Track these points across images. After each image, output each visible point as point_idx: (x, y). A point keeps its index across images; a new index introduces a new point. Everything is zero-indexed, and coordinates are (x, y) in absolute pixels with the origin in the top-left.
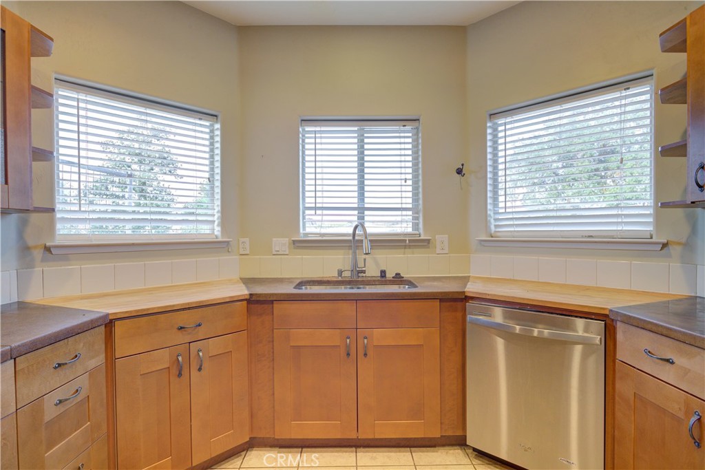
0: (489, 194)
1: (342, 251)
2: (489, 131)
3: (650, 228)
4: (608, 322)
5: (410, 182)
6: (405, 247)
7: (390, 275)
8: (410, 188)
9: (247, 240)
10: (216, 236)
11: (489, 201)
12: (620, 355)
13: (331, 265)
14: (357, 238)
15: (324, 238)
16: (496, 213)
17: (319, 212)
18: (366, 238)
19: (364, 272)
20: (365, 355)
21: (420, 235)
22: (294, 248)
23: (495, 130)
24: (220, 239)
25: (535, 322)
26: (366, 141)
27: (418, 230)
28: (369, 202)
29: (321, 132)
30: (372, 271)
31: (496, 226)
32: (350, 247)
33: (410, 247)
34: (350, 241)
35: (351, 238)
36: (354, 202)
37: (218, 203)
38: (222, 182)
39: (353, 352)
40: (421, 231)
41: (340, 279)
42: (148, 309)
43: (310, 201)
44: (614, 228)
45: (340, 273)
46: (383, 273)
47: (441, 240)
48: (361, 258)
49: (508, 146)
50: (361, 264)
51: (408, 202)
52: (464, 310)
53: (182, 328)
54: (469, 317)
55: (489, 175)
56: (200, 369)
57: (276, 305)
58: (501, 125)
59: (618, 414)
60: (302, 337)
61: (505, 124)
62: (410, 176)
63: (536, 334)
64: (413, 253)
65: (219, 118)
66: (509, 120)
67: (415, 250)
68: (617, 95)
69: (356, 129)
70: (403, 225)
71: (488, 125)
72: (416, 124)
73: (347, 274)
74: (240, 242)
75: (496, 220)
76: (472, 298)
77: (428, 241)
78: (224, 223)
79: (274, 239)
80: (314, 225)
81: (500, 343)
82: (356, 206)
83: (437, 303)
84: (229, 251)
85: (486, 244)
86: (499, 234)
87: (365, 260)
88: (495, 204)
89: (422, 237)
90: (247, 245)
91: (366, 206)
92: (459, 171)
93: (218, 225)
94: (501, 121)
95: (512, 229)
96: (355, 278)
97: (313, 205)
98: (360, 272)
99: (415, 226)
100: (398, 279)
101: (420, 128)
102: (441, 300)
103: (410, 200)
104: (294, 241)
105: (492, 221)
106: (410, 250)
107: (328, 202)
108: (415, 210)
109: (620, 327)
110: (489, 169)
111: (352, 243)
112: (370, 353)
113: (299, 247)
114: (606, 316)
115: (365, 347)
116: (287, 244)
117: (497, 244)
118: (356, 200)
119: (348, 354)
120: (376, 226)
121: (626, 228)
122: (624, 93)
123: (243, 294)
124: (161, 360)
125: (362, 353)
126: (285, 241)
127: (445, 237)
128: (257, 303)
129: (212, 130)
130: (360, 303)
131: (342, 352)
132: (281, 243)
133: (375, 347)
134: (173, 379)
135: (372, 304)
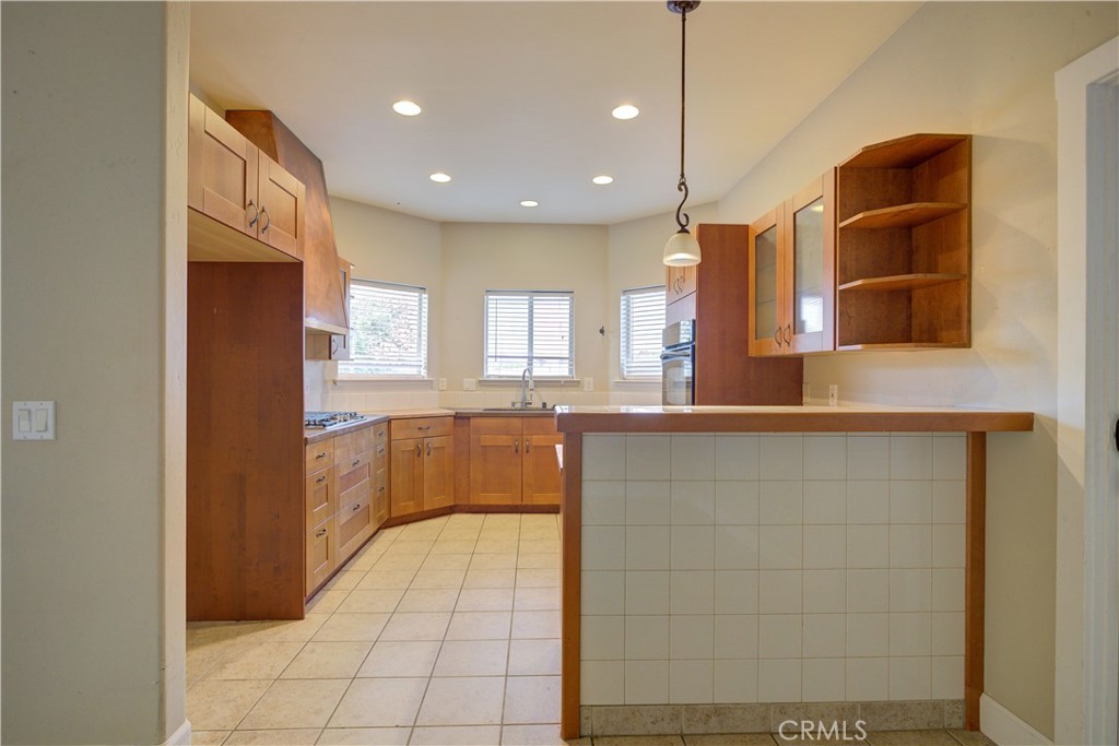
0: (623, 349)
1: (515, 389)
2: (622, 303)
5: (567, 338)
6: (562, 386)
7: (547, 406)
8: (567, 343)
9: (445, 380)
10: (422, 376)
11: (623, 354)
13: (505, 400)
14: (525, 379)
15: (502, 379)
16: (627, 363)
17: (498, 359)
18: (532, 379)
19: (530, 404)
20: (528, 451)
21: (573, 378)
22: (481, 387)
23: (627, 303)
24: (426, 378)
26: (535, 306)
27: (572, 373)
28: (536, 352)
29: (501, 299)
30: (537, 404)
31: (627, 372)
32: (521, 386)
33: (565, 386)
35: (521, 379)
36: (525, 352)
37: (424, 352)
38: (428, 338)
39: (520, 450)
40: (574, 374)
41: (513, 408)
43: (491, 351)
45: (513, 404)
46: (544, 404)
47: (588, 381)
48: (528, 393)
49: (636, 314)
50: (528, 398)
51: (566, 353)
53: (420, 428)
55: (623, 335)
56: (428, 455)
57: (472, 420)
60: (487, 440)
61: (635, 299)
62: (567, 334)
64: (567, 391)
65: (427, 291)
66: (637, 296)
67: (569, 388)
69: (527, 298)
70: (561, 370)
71: (622, 298)
72: (572, 295)
73: (518, 406)
74: (441, 381)
75: (627, 367)
77: (578, 382)
78: (429, 367)
79: (465, 379)
80: (493, 369)
82: (527, 355)
84: (432, 388)
85: (621, 385)
86: (629, 378)
87: (531, 395)
88: (627, 356)
90: (446, 384)
91: (534, 355)
92: (602, 331)
93: (424, 369)
94: (632, 296)
95: (637, 374)
96: (522, 407)
97: (495, 354)
98: (527, 403)
99: (570, 371)
101: (575, 298)
104: (480, 381)
105: (624, 368)
106: (565, 389)
107: (506, 352)
108: (570, 359)
110: (623, 330)
111: (521, 383)
112: (531, 450)
113: (484, 386)
115: (528, 447)
116: (475, 383)
117: (628, 384)
118: (527, 351)
119: (517, 451)
120: (541, 371)
123: (452, 412)
124: (410, 445)
125: (525, 451)
126: (474, 380)
127: (591, 379)
128: (460, 418)
129: (420, 300)
130: (525, 420)
131: (513, 450)
132: (470, 382)
133: (535, 447)
134: (416, 457)
135: (532, 420)
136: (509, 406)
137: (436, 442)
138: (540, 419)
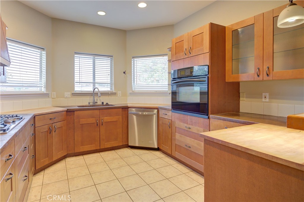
0: (132, 80)
1: (89, 96)
3: (167, 90)
4: (158, 109)
5: (110, 75)
6: (109, 95)
7: (105, 104)
8: (110, 77)
9: (55, 93)
10: (43, 91)
11: (132, 82)
12: (160, 116)
13: (85, 102)
14: (94, 92)
15: (83, 92)
16: (134, 85)
17: (81, 84)
18: (99, 92)
19: (97, 103)
20: (102, 125)
21: (113, 91)
22: (73, 96)
23: (134, 61)
24: (45, 93)
25: (144, 111)
26: (96, 61)
27: (112, 90)
28: (96, 81)
29: (81, 57)
30: (99, 103)
31: (134, 89)
32: (92, 95)
33: (110, 95)
34: (92, 93)
35: (93, 92)
36: (92, 81)
37: (44, 80)
38: (46, 73)
39: (99, 124)
40: (113, 90)
41: (89, 105)
42: (43, 113)
43: (77, 79)
44: (161, 89)
45: (89, 103)
46: (103, 103)
47: (119, 93)
48: (96, 98)
49: (137, 66)
50: (96, 100)
51: (109, 81)
52: (128, 111)
53: (51, 119)
54: (129, 112)
55: (132, 74)
56: (55, 132)
57: (75, 112)
58: (136, 60)
59: (160, 128)
60: (83, 121)
61: (137, 60)
62: (109, 73)
63: (144, 114)
64: (111, 97)
65: (45, 50)
66: (137, 59)
67: (112, 96)
68: (161, 57)
69: (92, 57)
70: (107, 89)
71: (132, 60)
72: (112, 57)
73: (91, 104)
74: (52, 94)
75: (134, 87)
76: (130, 107)
77: (116, 93)
78: (47, 86)
79: (65, 93)
80: (78, 88)
81: (135, 117)
82: (92, 82)
83: (121, 109)
84: (48, 97)
85: (132, 94)
86: (135, 91)
87: (97, 99)
88: (134, 83)
89: (114, 92)
90: (55, 95)
91: (96, 82)
92: (124, 73)
93: (44, 88)
94: (135, 59)
95: (138, 90)
96: (94, 105)
97: (79, 81)
98: (96, 103)
99: (111, 89)
100: (107, 104)
101: (113, 59)
102: (122, 108)
103: (110, 81)
104: (72, 93)
105: (133, 87)
106: (110, 96)
107: (84, 80)
108: (111, 84)
109: (160, 110)
110: (132, 72)
111: (94, 94)
112: (104, 124)
113: (74, 95)
114: (158, 108)
116: (70, 94)
117: (134, 94)
118: (92, 80)
119: (97, 125)
120: (102, 89)
121: (163, 89)
122: (163, 57)
123: (65, 109)
124: (46, 128)
125: (101, 124)
126: (70, 93)
127: (120, 92)
128: (70, 112)
129: (41, 54)
130: (101, 110)
131: (96, 124)
132: (68, 94)
133: (105, 122)
134: (49, 134)
135: (104, 110)
136: (87, 104)
137: (58, 125)
138: (108, 110)
